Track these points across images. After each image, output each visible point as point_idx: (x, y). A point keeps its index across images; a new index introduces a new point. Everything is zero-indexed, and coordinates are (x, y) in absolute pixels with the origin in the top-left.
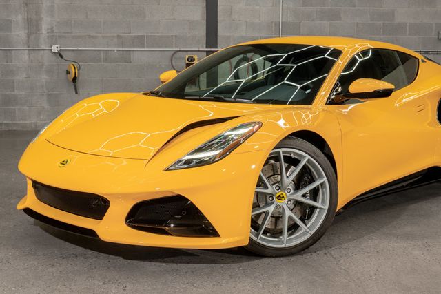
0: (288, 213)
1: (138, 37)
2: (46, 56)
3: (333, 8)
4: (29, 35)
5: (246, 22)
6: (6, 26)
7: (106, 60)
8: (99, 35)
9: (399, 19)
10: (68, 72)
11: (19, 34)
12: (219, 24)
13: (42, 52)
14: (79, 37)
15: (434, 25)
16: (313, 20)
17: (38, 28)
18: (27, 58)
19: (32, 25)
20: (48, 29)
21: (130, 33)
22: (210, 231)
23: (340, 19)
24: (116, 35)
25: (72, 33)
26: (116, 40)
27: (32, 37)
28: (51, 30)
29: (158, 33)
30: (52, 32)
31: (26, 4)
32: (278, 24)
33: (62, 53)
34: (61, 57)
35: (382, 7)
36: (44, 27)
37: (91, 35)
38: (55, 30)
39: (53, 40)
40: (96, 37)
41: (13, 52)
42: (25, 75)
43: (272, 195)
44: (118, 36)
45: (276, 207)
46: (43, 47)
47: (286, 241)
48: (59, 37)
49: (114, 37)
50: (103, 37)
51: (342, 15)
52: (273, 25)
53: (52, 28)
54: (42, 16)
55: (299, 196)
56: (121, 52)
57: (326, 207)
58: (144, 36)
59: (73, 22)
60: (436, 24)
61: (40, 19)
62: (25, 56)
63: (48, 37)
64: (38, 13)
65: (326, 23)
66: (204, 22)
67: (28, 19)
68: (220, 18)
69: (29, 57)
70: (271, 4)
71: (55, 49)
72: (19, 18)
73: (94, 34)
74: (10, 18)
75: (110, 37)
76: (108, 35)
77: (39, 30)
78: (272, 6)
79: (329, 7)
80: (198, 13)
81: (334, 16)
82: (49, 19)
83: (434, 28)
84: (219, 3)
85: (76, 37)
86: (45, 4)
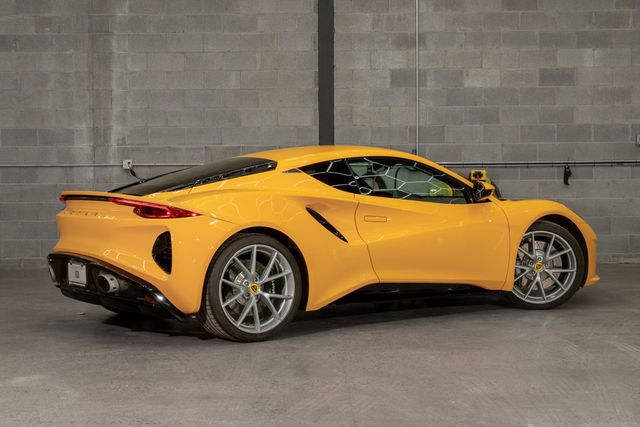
1: (232, 147)
2: (116, 171)
3: (488, 106)
4: (95, 148)
5: (372, 127)
6: (69, 137)
8: (181, 146)
9: (579, 120)
11: (83, 147)
12: (336, 131)
13: (110, 169)
14: (157, 150)
15: (630, 127)
16: (461, 123)
17: (106, 138)
18: (92, 176)
19: (99, 136)
20: (119, 140)
21: (221, 144)
23: (498, 121)
24: (203, 146)
25: (148, 144)
26: (203, 152)
27: (99, 150)
28: (122, 141)
29: (257, 143)
30: (124, 143)
31: (93, 110)
32: (413, 130)
33: (135, 170)
34: (133, 174)
35: (555, 104)
36: (114, 138)
37: (172, 146)
38: (128, 141)
39: (124, 153)
40: (178, 150)
41: (75, 169)
44: (206, 148)
46: (112, 162)
48: (133, 150)
49: (201, 149)
50: (187, 149)
51: (500, 116)
52: (408, 130)
53: (123, 139)
54: (112, 124)
59: (149, 131)
60: (633, 125)
61: (110, 128)
62: (90, 174)
63: (118, 150)
64: (106, 120)
66: (317, 128)
67: (94, 129)
68: (337, 123)
69: (94, 175)
70: (404, 104)
71: (126, 166)
72: (84, 127)
73: (176, 146)
74: (72, 127)
75: (194, 149)
76: (194, 146)
77: (107, 142)
78: (406, 106)
79: (483, 106)
80: (309, 117)
81: (489, 117)
82: (120, 128)
83: (630, 131)
84: (335, 104)
85: (153, 150)
86: (116, 109)
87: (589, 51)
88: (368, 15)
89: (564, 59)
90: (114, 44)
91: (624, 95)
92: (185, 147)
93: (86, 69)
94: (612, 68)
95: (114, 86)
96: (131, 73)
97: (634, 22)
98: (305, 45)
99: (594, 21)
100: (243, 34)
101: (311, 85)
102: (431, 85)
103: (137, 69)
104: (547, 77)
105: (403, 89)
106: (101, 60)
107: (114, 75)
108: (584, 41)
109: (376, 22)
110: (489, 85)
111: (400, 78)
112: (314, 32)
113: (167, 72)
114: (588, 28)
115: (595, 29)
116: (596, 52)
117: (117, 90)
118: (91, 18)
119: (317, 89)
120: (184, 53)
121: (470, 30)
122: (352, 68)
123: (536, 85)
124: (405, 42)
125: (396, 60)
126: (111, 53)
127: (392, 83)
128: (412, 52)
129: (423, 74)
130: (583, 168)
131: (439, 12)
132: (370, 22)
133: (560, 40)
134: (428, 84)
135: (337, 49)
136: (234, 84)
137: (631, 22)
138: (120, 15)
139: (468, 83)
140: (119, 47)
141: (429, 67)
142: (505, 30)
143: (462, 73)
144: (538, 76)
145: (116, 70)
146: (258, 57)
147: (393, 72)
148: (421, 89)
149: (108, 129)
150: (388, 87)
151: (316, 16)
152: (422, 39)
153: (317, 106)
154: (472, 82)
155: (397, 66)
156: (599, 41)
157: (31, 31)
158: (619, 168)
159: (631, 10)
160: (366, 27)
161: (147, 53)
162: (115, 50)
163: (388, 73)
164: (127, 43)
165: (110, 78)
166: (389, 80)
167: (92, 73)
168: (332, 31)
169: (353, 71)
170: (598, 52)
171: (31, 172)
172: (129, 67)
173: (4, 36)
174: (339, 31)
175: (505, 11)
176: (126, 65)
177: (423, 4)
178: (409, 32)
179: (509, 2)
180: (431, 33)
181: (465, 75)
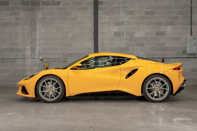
1: (70, 53)
2: (38, 60)
4: (32, 53)
5: (109, 47)
6: (25, 50)
7: (58, 62)
9: (166, 46)
10: (45, 66)
11: (28, 53)
12: (99, 49)
13: (36, 59)
14: (49, 54)
15: (180, 48)
16: (133, 47)
17: (35, 51)
18: (31, 61)
19: (33, 50)
21: (67, 52)
23: (144, 46)
26: (62, 54)
27: (33, 54)
28: (39, 51)
29: (77, 52)
30: (40, 52)
31: (31, 43)
32: (120, 48)
33: (43, 59)
34: (42, 61)
35: (160, 41)
36: (37, 52)
39: (40, 55)
40: (55, 54)
41: (26, 59)
42: (30, 67)
44: (63, 53)
46: (36, 57)
48: (42, 54)
49: (61, 53)
50: (58, 54)
51: (145, 44)
52: (119, 48)
53: (40, 51)
54: (37, 46)
56: (63, 59)
58: (72, 53)
59: (47, 48)
60: (181, 47)
61: (36, 48)
62: (30, 60)
63: (38, 54)
64: (35, 46)
65: (139, 47)
66: (93, 48)
67: (31, 48)
68: (99, 46)
71: (40, 58)
72: (29, 47)
73: (54, 53)
74: (25, 48)
75: (60, 53)
76: (59, 53)
78: (118, 42)
79: (140, 42)
80: (91, 45)
81: (142, 45)
82: (39, 48)
83: (180, 49)
84: (99, 41)
85: (48, 54)
86: (38, 42)
87: (169, 26)
88: (108, 16)
89: (162, 29)
91: (179, 39)
92: (56, 53)
93: (29, 32)
94: (176, 31)
95: (37, 36)
97: (181, 19)
98: (91, 25)
99: (170, 18)
100: (73, 22)
101: (92, 36)
102: (125, 36)
103: (44, 32)
104: (158, 34)
105: (117, 37)
106: (34, 29)
107: (37, 33)
108: (168, 24)
109: (110, 19)
110: (141, 36)
111: (117, 34)
112: (93, 21)
113: (52, 32)
114: (169, 20)
115: (171, 21)
117: (38, 37)
118: (31, 17)
119: (93, 37)
120: (56, 27)
121: (136, 21)
123: (154, 36)
124: (118, 24)
125: (116, 29)
126: (36, 27)
127: (114, 35)
128: (120, 27)
129: (123, 33)
130: (168, 59)
131: (128, 16)
132: (108, 19)
133: (161, 24)
135: (99, 26)
136: (70, 35)
138: (39, 16)
139: (136, 35)
140: (39, 25)
141: (125, 31)
142: (146, 21)
143: (134, 32)
144: (155, 33)
145: (38, 32)
146: (77, 28)
148: (123, 37)
150: (113, 36)
151: (93, 17)
152: (123, 23)
153: (93, 42)
154: (137, 35)
155: (116, 31)
156: (172, 24)
157: (14, 21)
158: (178, 59)
159: (181, 16)
160: (107, 20)
161: (46, 27)
162: (37, 26)
163: (113, 33)
164: (41, 24)
166: (113, 34)
167: (31, 33)
168: (98, 21)
169: (103, 32)
170: (171, 27)
171: (14, 60)
172: (41, 31)
173: (7, 23)
174: (100, 21)
175: (146, 16)
176: (41, 30)
177: (123, 14)
178: (119, 21)
179: (147, 13)
180: (125, 21)
181: (134, 33)
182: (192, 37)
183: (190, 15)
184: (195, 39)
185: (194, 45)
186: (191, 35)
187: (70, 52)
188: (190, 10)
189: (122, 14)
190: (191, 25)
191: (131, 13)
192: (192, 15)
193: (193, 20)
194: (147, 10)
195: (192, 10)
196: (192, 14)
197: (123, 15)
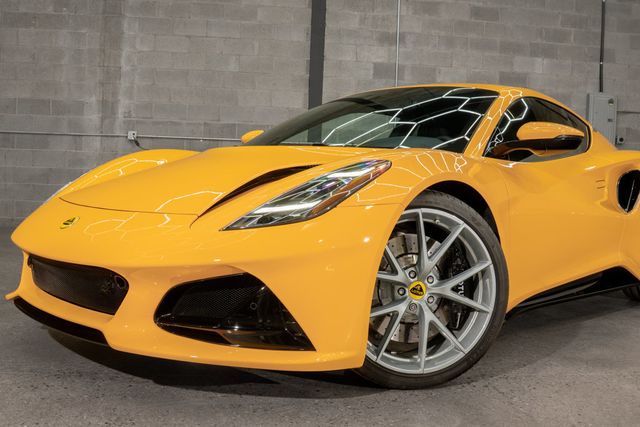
0: (429, 316)
1: (228, 125)
2: (121, 142)
4: (103, 119)
6: (80, 108)
8: (182, 121)
11: (92, 118)
13: (116, 139)
14: (160, 123)
17: (114, 112)
19: (108, 108)
20: (125, 113)
21: (219, 120)
22: (297, 340)
24: (203, 122)
25: (152, 118)
26: (202, 127)
27: (107, 121)
28: (128, 114)
30: (130, 116)
31: (103, 84)
33: (139, 141)
34: (138, 144)
36: (121, 110)
37: (174, 121)
38: (134, 115)
39: (130, 125)
40: (179, 124)
41: (83, 138)
43: (403, 286)
44: (205, 124)
45: (410, 306)
46: (118, 133)
47: (425, 364)
48: (137, 122)
49: (200, 124)
50: (189, 124)
53: (129, 112)
54: (120, 98)
55: (446, 289)
57: (490, 309)
58: (235, 125)
59: (154, 106)
61: (117, 102)
62: (97, 143)
63: (124, 122)
64: (115, 94)
67: (103, 101)
69: (102, 145)
71: (131, 136)
72: (93, 100)
73: (178, 121)
74: (82, 100)
75: (194, 124)
76: (193, 122)
77: (115, 114)
80: (299, 100)
82: (127, 102)
84: (324, 90)
85: (156, 123)
86: (124, 84)
87: (540, 60)
88: (356, 13)
89: (519, 64)
90: (126, 25)
92: (184, 122)
93: (98, 47)
94: (557, 76)
95: (123, 62)
96: (139, 52)
97: (575, 39)
98: (300, 36)
99: (544, 35)
100: (243, 22)
101: (302, 72)
103: (145, 49)
106: (113, 40)
107: (124, 54)
108: (536, 51)
109: (363, 20)
111: (382, 71)
112: (308, 25)
113: (172, 53)
114: (539, 41)
115: (544, 42)
116: (545, 62)
117: (125, 67)
119: (308, 76)
120: (189, 37)
121: (443, 33)
122: (340, 59)
124: (388, 39)
125: (379, 54)
126: (123, 33)
127: (375, 74)
128: (393, 48)
129: (402, 69)
131: (418, 16)
132: (358, 20)
134: (406, 77)
135: (327, 41)
136: (233, 67)
137: (572, 38)
140: (129, 28)
141: (407, 63)
142: (472, 36)
143: (434, 70)
144: (498, 77)
145: (126, 50)
146: (257, 45)
147: (375, 64)
149: (115, 103)
150: (371, 78)
151: (310, 10)
152: (402, 38)
153: (307, 91)
155: (379, 60)
156: (548, 53)
157: (50, 10)
159: (573, 29)
160: (354, 24)
161: (155, 35)
162: (125, 30)
163: (372, 65)
164: (137, 25)
165: (120, 56)
166: (372, 72)
167: (104, 51)
168: (324, 25)
169: (341, 61)
170: (546, 61)
171: (43, 139)
172: (138, 47)
173: (26, 14)
174: (330, 25)
175: (473, 20)
176: (135, 45)
177: (404, 8)
178: (391, 31)
179: (477, 12)
180: (410, 33)
181: (437, 72)
182: (604, 97)
183: (600, 30)
184: (611, 101)
185: (609, 120)
186: (601, 90)
187: (230, 122)
188: (600, 16)
189: (402, 9)
190: (601, 60)
191: (430, 8)
192: (606, 32)
193: (607, 45)
194: (476, 4)
195: (606, 16)
196: (606, 28)
197: (404, 13)
